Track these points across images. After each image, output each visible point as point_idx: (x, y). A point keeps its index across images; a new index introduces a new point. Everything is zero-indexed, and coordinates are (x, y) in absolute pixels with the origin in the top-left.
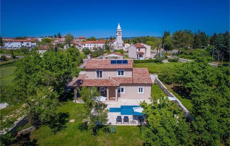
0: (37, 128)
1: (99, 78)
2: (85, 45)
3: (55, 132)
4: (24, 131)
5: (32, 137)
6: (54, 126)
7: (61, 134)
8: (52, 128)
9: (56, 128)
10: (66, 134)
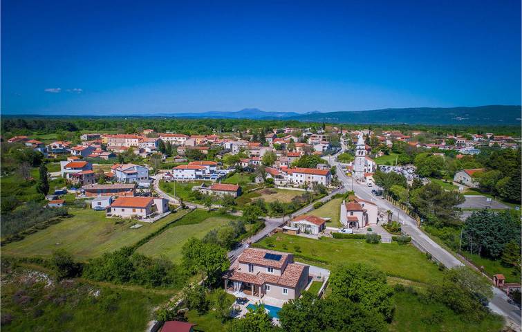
0: (190, 310)
1: (251, 273)
2: (292, 175)
3: (200, 315)
4: (181, 310)
5: (185, 315)
6: (201, 311)
7: (202, 318)
8: (199, 312)
9: (201, 313)
10: (207, 318)
